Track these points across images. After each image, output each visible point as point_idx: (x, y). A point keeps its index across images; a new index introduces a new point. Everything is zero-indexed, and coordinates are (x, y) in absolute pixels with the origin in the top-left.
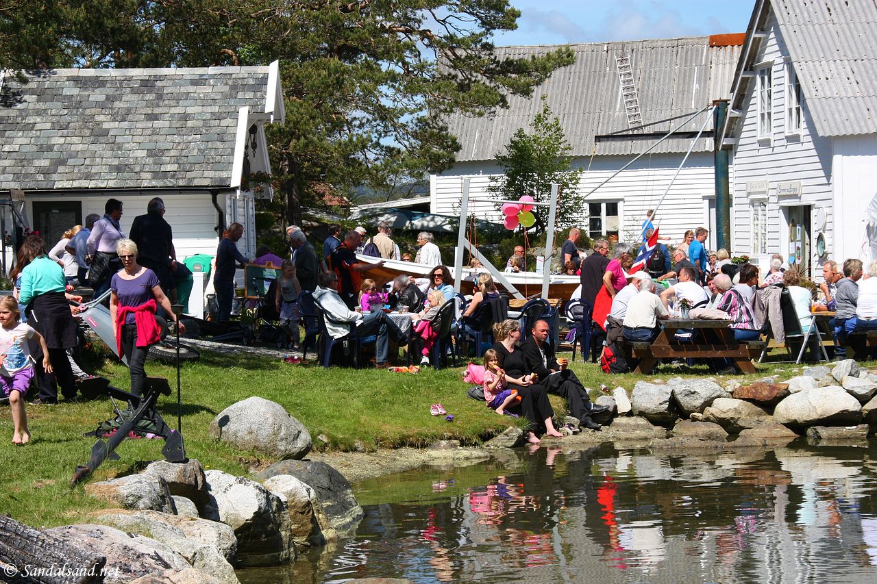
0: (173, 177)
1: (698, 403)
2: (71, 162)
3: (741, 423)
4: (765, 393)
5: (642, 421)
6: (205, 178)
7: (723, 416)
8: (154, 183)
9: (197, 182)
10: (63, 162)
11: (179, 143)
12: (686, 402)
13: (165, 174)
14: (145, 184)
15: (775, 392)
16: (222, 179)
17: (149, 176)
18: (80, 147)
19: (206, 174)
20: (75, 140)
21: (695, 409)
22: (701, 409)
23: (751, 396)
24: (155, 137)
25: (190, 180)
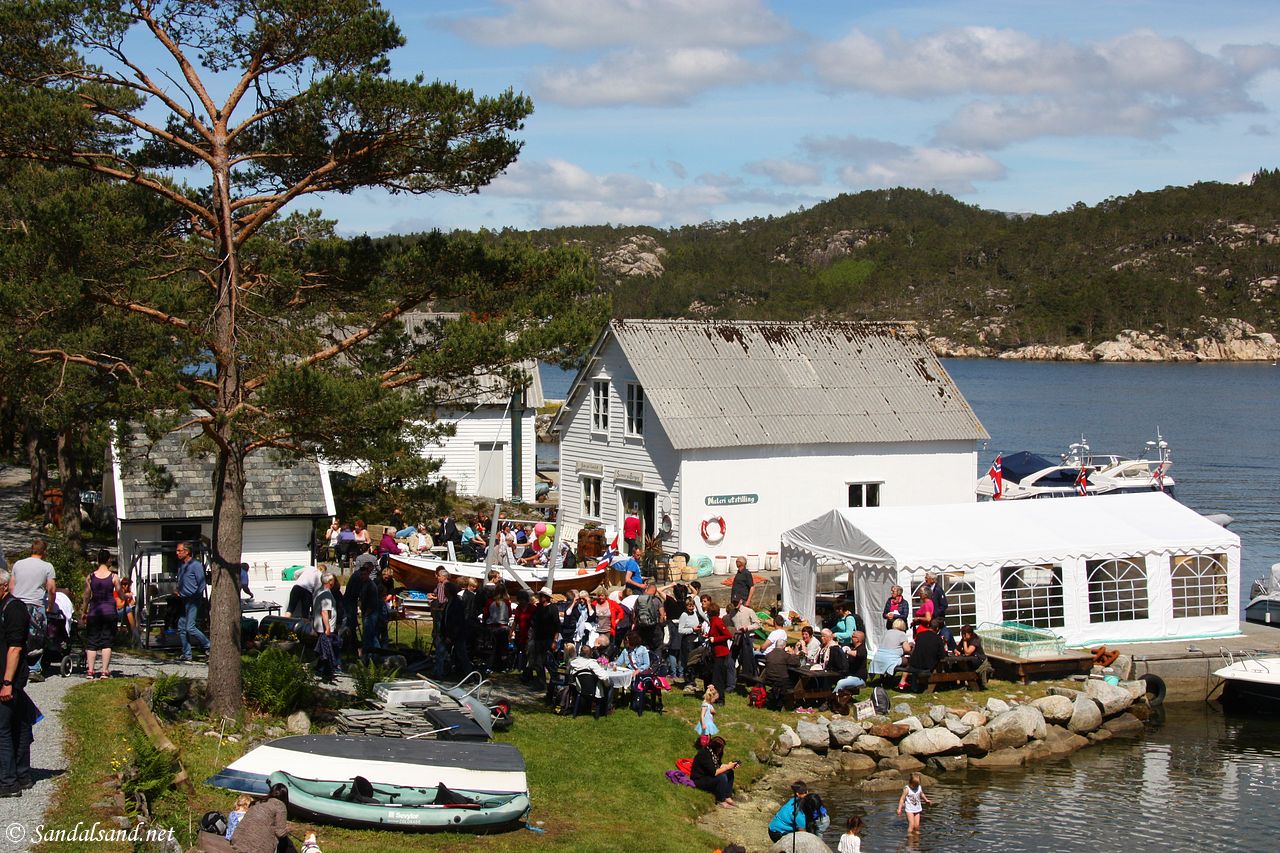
0: (280, 506)
1: (850, 739)
2: (193, 493)
3: (881, 754)
4: (895, 732)
5: (810, 752)
6: (307, 507)
7: (870, 749)
8: (266, 512)
9: (300, 511)
10: (187, 494)
11: (276, 477)
12: (840, 738)
13: (272, 505)
14: (259, 513)
15: (902, 732)
16: (319, 509)
17: (260, 505)
18: (197, 480)
19: (306, 504)
20: (191, 473)
21: (847, 743)
22: (851, 744)
23: (886, 734)
24: (255, 471)
25: (294, 509)
